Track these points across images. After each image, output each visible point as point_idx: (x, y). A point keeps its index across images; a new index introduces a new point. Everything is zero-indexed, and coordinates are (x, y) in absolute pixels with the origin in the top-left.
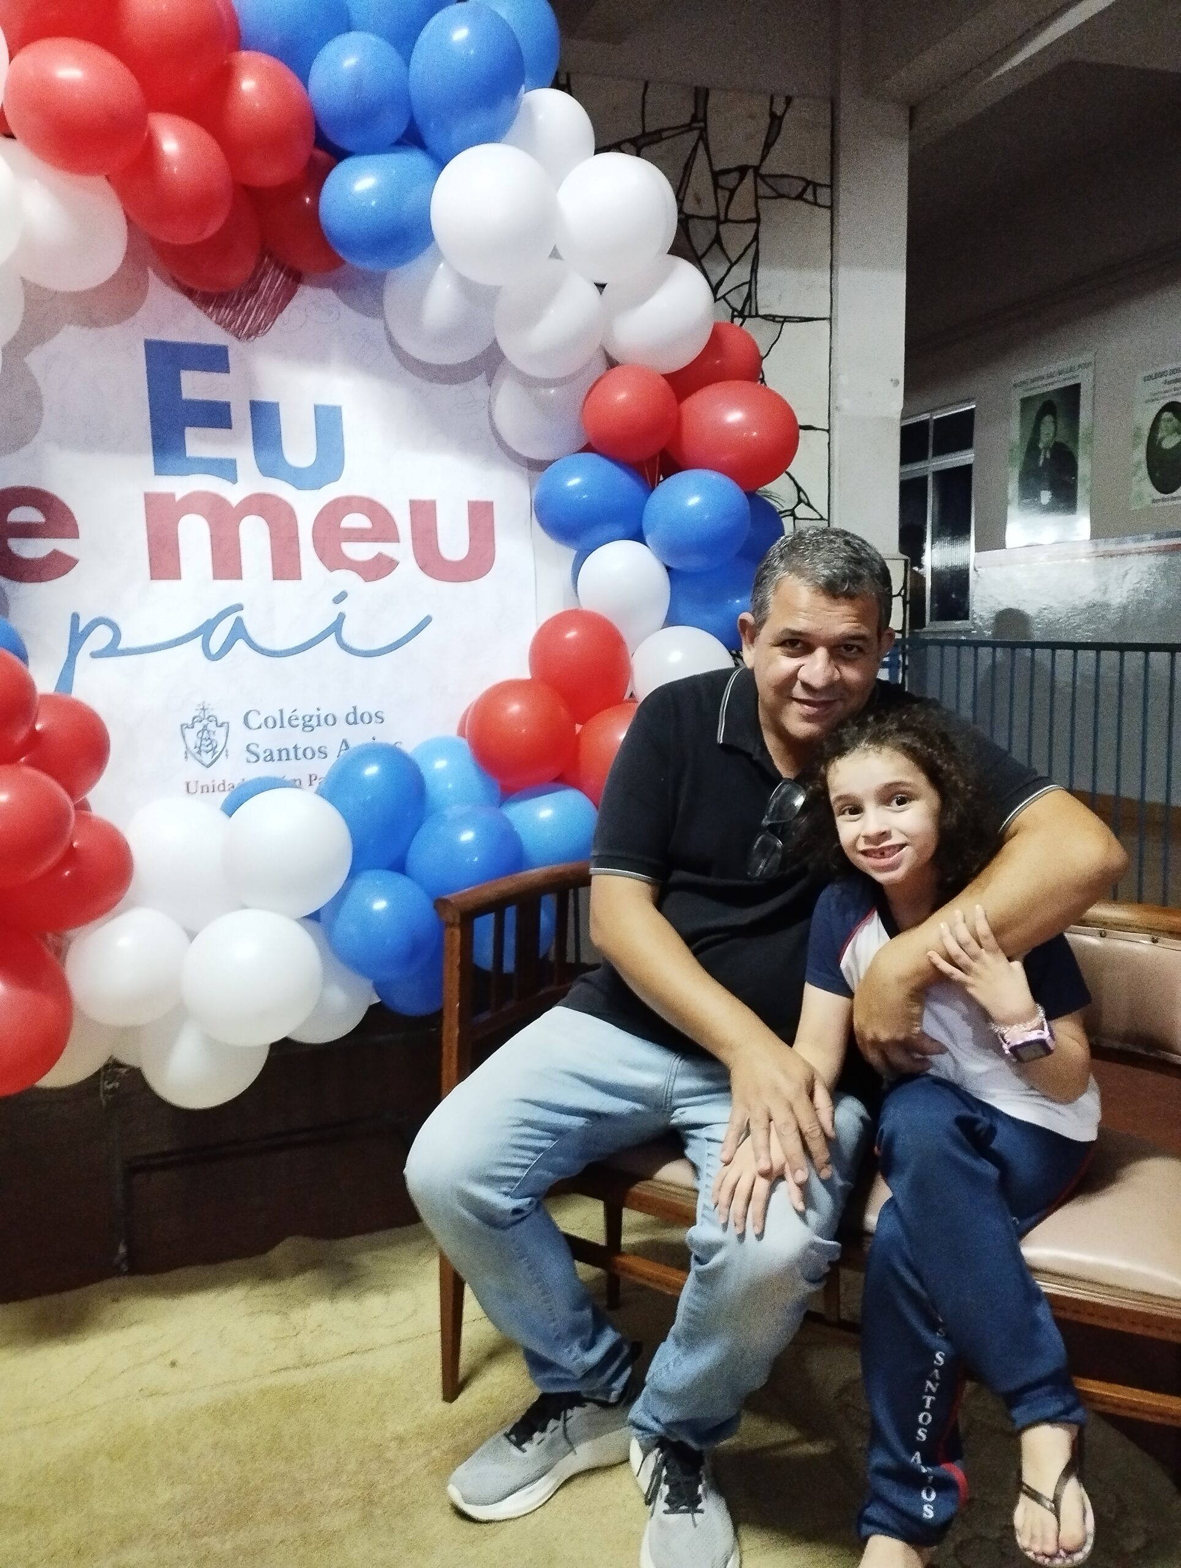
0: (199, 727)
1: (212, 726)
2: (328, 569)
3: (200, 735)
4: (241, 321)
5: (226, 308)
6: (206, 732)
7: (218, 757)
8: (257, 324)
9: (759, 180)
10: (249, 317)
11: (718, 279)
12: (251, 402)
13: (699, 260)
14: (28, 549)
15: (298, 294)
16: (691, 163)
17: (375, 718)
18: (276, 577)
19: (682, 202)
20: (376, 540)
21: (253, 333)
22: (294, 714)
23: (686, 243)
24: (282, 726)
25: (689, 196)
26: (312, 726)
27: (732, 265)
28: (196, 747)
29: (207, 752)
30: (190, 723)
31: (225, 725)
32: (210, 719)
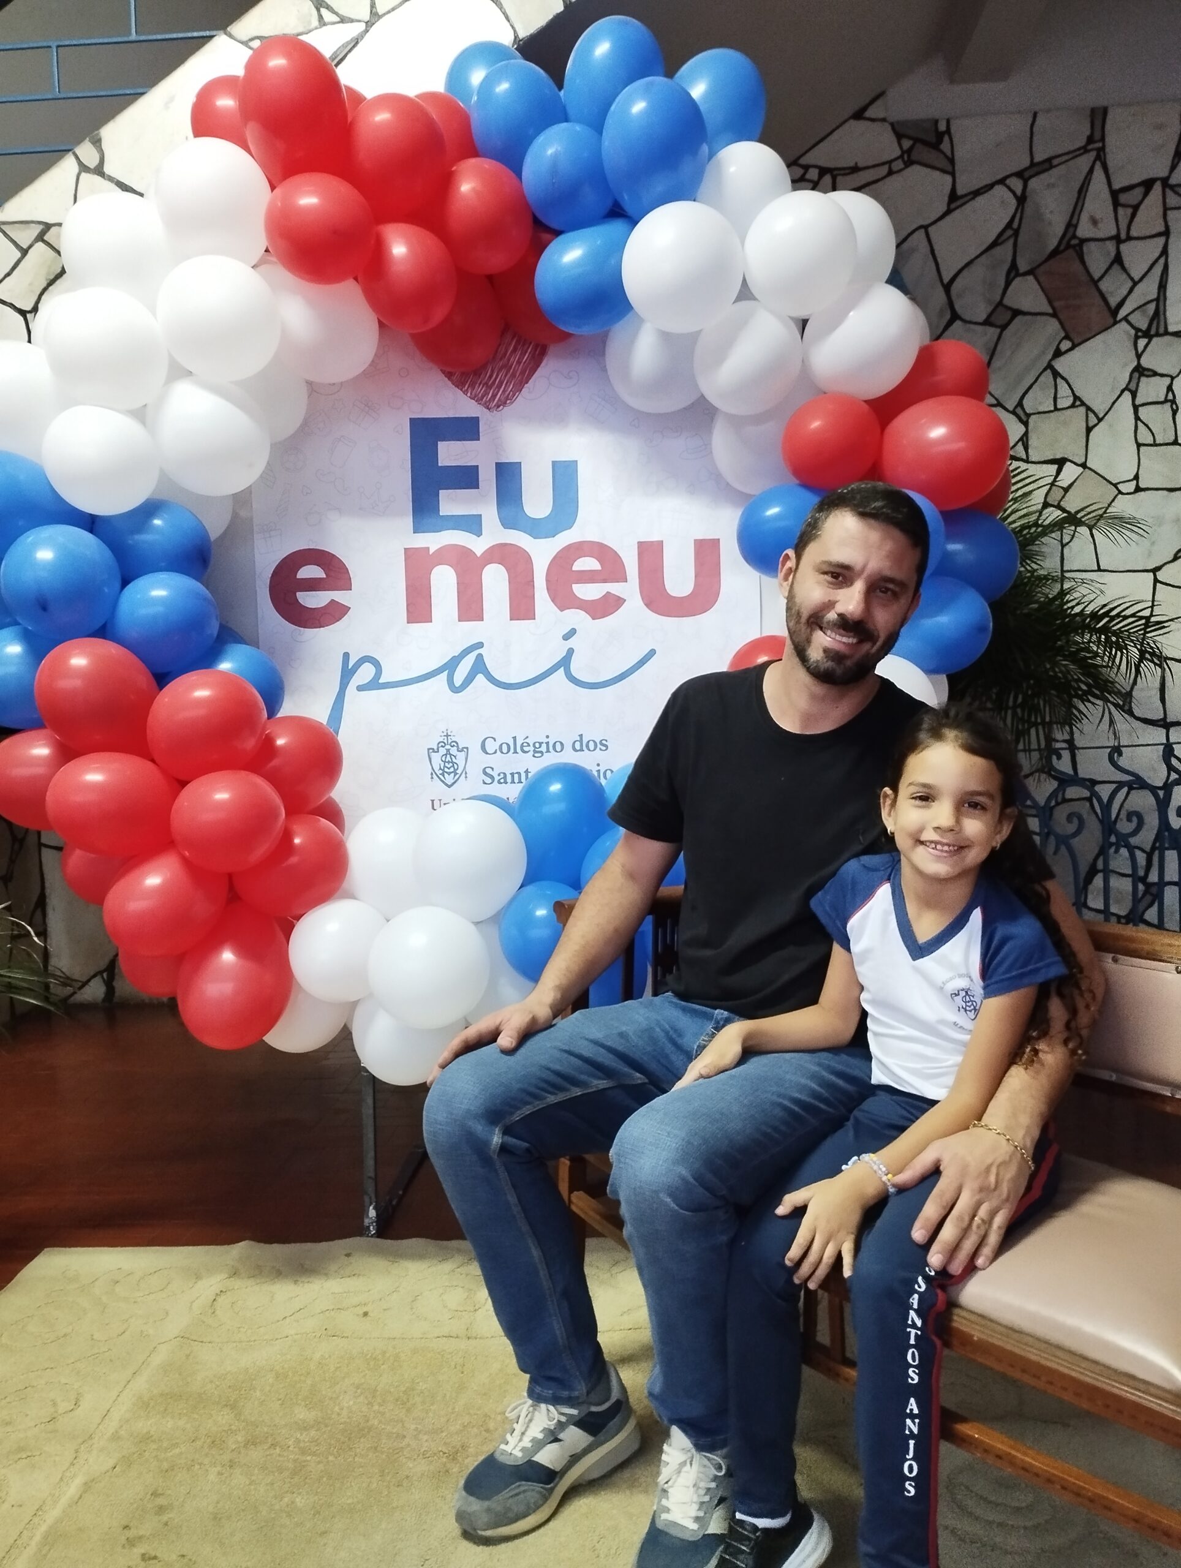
0: (443, 751)
1: (454, 751)
2: (559, 608)
3: (443, 759)
4: (493, 393)
5: (481, 384)
6: (448, 756)
7: (459, 778)
8: (505, 396)
9: (1168, 191)
10: (498, 391)
11: (1118, 299)
12: (497, 464)
13: (1095, 283)
14: (312, 600)
15: (543, 364)
16: (1086, 185)
17: (599, 746)
18: (513, 618)
19: (1076, 226)
20: (605, 581)
21: (503, 403)
22: (525, 741)
23: (1081, 268)
24: (515, 752)
25: (1084, 218)
26: (542, 752)
27: (1135, 284)
28: (440, 769)
29: (449, 774)
30: (435, 748)
31: (465, 750)
32: (452, 744)
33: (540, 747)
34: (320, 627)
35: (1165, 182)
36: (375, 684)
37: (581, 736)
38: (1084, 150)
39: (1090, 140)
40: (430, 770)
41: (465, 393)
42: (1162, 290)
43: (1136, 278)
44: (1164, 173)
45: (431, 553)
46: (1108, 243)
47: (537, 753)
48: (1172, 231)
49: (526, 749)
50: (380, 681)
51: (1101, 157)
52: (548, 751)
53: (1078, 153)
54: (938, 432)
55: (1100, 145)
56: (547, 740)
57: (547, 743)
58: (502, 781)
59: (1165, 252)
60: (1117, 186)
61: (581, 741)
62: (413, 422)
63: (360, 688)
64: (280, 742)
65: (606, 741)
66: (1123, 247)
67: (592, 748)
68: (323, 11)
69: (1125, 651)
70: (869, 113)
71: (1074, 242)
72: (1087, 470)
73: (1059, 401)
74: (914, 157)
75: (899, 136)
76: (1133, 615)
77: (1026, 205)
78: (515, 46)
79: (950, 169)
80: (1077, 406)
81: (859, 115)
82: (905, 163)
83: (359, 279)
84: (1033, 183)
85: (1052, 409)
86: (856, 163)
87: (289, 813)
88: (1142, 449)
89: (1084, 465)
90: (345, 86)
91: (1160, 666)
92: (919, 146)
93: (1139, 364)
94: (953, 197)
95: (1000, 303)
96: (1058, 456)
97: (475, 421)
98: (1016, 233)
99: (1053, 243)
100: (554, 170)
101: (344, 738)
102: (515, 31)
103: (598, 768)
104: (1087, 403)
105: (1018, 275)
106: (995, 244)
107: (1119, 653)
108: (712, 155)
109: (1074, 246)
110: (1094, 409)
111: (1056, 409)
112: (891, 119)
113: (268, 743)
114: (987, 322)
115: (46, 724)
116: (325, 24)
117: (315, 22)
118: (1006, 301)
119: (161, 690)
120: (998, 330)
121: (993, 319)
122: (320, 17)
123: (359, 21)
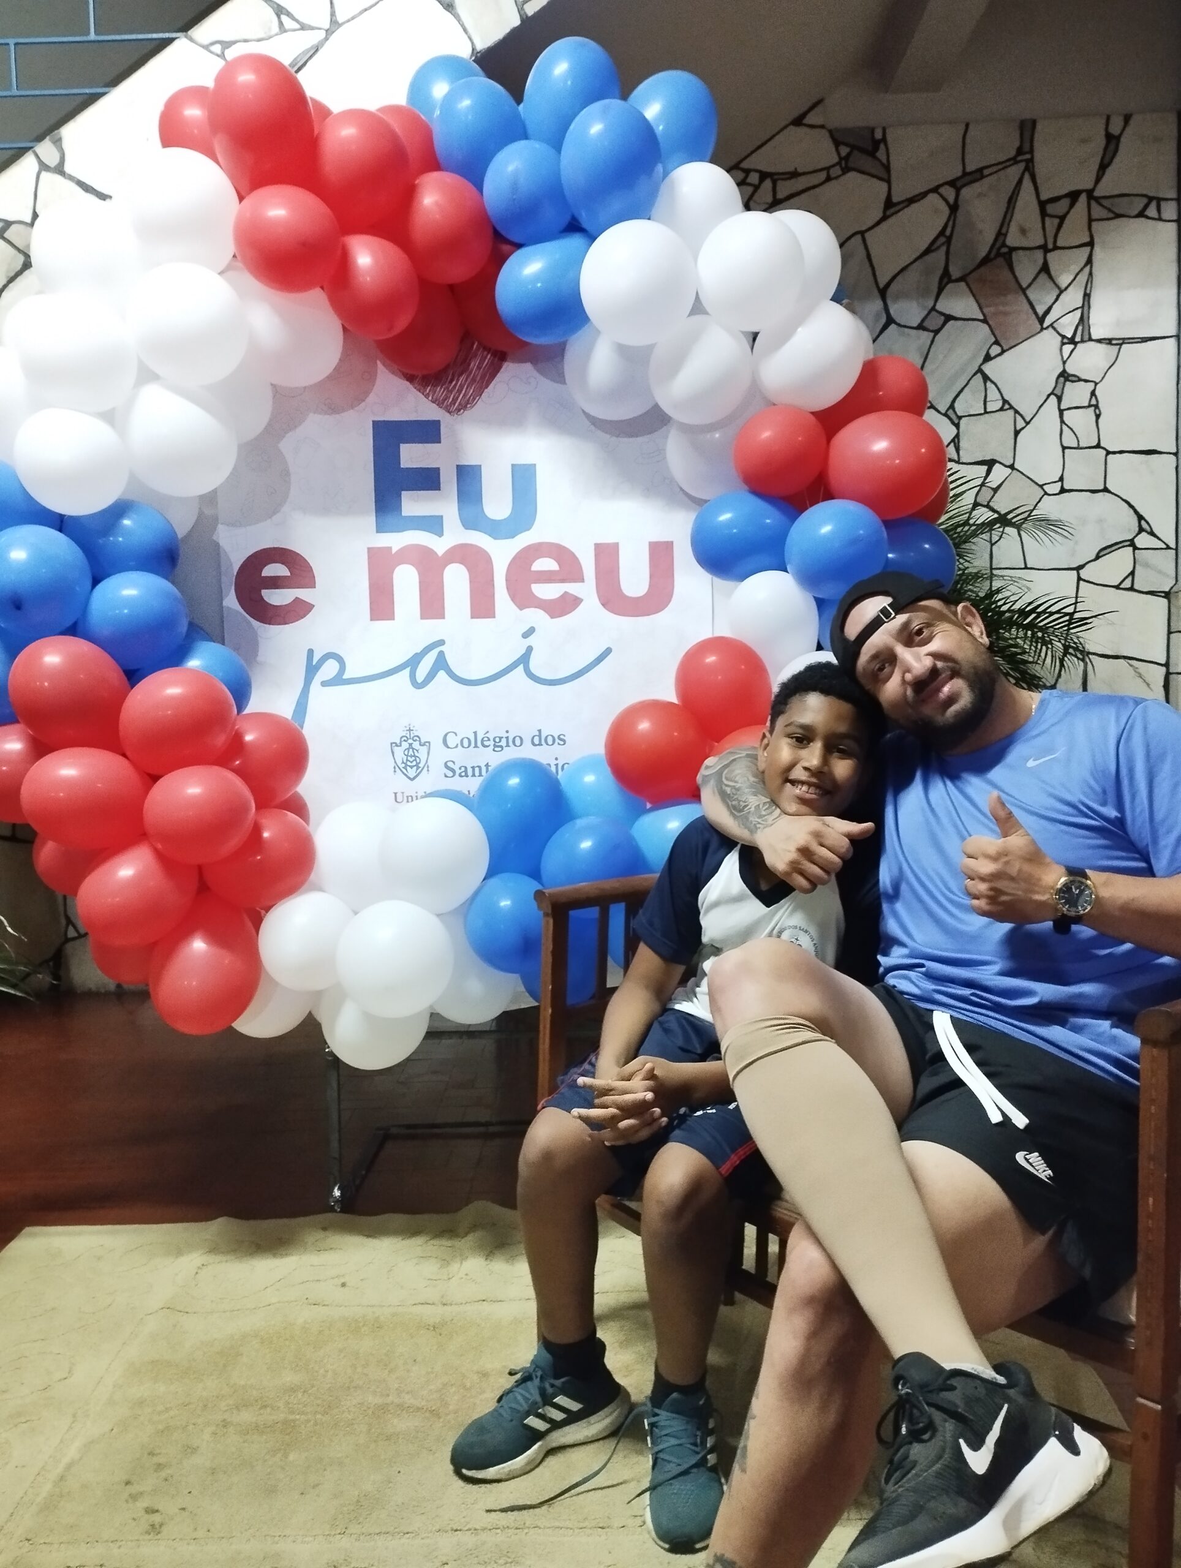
0: (405, 745)
1: (416, 745)
2: (518, 607)
3: (406, 753)
4: (454, 396)
5: (441, 388)
6: (411, 750)
7: (421, 772)
8: (466, 399)
9: (1093, 204)
10: (460, 395)
11: (1045, 308)
12: (458, 466)
13: (1024, 291)
14: (276, 597)
15: (502, 370)
16: (1015, 196)
17: (557, 741)
18: (472, 618)
19: (1005, 235)
20: (563, 581)
21: (464, 407)
22: (486, 735)
23: (1010, 276)
24: (476, 746)
25: (1013, 229)
26: (501, 747)
27: (1061, 292)
28: (403, 762)
29: (411, 767)
30: (398, 742)
31: (427, 744)
32: (415, 738)
33: (500, 741)
34: (286, 624)
35: (1090, 193)
36: (338, 680)
37: (540, 731)
38: (1014, 161)
39: (1020, 151)
40: (393, 764)
41: (427, 396)
42: (1087, 298)
43: (1063, 286)
44: (1089, 185)
45: (394, 551)
46: (1037, 251)
47: (497, 747)
48: (1095, 240)
49: (486, 743)
50: (344, 677)
51: (1030, 168)
52: (508, 746)
53: (1008, 164)
54: (880, 446)
55: (1028, 156)
56: (507, 735)
57: (507, 738)
58: (463, 774)
59: (1089, 261)
60: (1044, 196)
61: (540, 736)
62: (376, 425)
63: (324, 684)
64: (249, 738)
65: (564, 736)
66: (1049, 255)
67: (550, 742)
68: (284, 18)
69: (1050, 646)
70: (810, 119)
71: (1004, 250)
72: (1015, 471)
73: (988, 404)
74: (851, 164)
75: (837, 143)
76: (1058, 612)
77: (958, 214)
78: (473, 58)
79: (885, 176)
80: (1007, 409)
81: (798, 122)
82: (842, 169)
83: (325, 287)
84: (965, 192)
85: (983, 412)
86: (796, 169)
87: (258, 808)
88: (1067, 451)
89: (1012, 467)
90: (311, 98)
91: (1083, 660)
92: (856, 153)
93: (1064, 371)
94: (889, 203)
95: (933, 309)
96: (988, 458)
97: (436, 425)
98: (949, 240)
99: (983, 252)
100: (515, 187)
101: (310, 731)
102: (473, 43)
103: (556, 762)
104: (1016, 408)
105: (950, 281)
106: (928, 251)
107: (1044, 648)
108: (666, 174)
109: (1003, 255)
110: (1021, 412)
111: (986, 412)
112: (831, 126)
113: (238, 738)
114: (921, 327)
115: (20, 720)
116: (285, 31)
117: (275, 28)
118: (938, 307)
119: (132, 686)
120: (932, 334)
121: (924, 324)
122: (281, 24)
123: (320, 29)
